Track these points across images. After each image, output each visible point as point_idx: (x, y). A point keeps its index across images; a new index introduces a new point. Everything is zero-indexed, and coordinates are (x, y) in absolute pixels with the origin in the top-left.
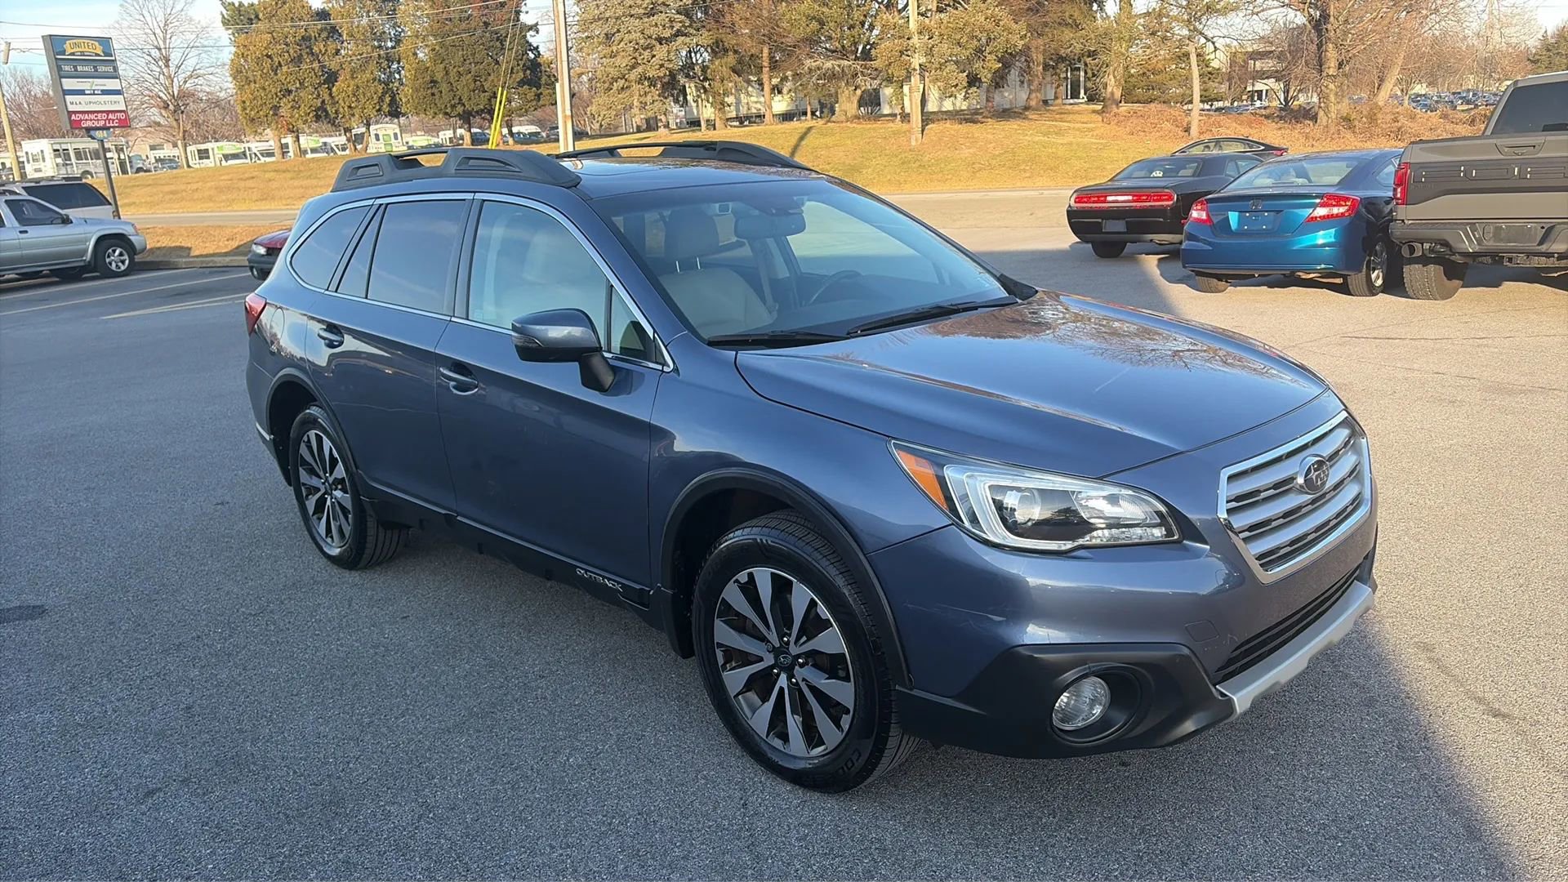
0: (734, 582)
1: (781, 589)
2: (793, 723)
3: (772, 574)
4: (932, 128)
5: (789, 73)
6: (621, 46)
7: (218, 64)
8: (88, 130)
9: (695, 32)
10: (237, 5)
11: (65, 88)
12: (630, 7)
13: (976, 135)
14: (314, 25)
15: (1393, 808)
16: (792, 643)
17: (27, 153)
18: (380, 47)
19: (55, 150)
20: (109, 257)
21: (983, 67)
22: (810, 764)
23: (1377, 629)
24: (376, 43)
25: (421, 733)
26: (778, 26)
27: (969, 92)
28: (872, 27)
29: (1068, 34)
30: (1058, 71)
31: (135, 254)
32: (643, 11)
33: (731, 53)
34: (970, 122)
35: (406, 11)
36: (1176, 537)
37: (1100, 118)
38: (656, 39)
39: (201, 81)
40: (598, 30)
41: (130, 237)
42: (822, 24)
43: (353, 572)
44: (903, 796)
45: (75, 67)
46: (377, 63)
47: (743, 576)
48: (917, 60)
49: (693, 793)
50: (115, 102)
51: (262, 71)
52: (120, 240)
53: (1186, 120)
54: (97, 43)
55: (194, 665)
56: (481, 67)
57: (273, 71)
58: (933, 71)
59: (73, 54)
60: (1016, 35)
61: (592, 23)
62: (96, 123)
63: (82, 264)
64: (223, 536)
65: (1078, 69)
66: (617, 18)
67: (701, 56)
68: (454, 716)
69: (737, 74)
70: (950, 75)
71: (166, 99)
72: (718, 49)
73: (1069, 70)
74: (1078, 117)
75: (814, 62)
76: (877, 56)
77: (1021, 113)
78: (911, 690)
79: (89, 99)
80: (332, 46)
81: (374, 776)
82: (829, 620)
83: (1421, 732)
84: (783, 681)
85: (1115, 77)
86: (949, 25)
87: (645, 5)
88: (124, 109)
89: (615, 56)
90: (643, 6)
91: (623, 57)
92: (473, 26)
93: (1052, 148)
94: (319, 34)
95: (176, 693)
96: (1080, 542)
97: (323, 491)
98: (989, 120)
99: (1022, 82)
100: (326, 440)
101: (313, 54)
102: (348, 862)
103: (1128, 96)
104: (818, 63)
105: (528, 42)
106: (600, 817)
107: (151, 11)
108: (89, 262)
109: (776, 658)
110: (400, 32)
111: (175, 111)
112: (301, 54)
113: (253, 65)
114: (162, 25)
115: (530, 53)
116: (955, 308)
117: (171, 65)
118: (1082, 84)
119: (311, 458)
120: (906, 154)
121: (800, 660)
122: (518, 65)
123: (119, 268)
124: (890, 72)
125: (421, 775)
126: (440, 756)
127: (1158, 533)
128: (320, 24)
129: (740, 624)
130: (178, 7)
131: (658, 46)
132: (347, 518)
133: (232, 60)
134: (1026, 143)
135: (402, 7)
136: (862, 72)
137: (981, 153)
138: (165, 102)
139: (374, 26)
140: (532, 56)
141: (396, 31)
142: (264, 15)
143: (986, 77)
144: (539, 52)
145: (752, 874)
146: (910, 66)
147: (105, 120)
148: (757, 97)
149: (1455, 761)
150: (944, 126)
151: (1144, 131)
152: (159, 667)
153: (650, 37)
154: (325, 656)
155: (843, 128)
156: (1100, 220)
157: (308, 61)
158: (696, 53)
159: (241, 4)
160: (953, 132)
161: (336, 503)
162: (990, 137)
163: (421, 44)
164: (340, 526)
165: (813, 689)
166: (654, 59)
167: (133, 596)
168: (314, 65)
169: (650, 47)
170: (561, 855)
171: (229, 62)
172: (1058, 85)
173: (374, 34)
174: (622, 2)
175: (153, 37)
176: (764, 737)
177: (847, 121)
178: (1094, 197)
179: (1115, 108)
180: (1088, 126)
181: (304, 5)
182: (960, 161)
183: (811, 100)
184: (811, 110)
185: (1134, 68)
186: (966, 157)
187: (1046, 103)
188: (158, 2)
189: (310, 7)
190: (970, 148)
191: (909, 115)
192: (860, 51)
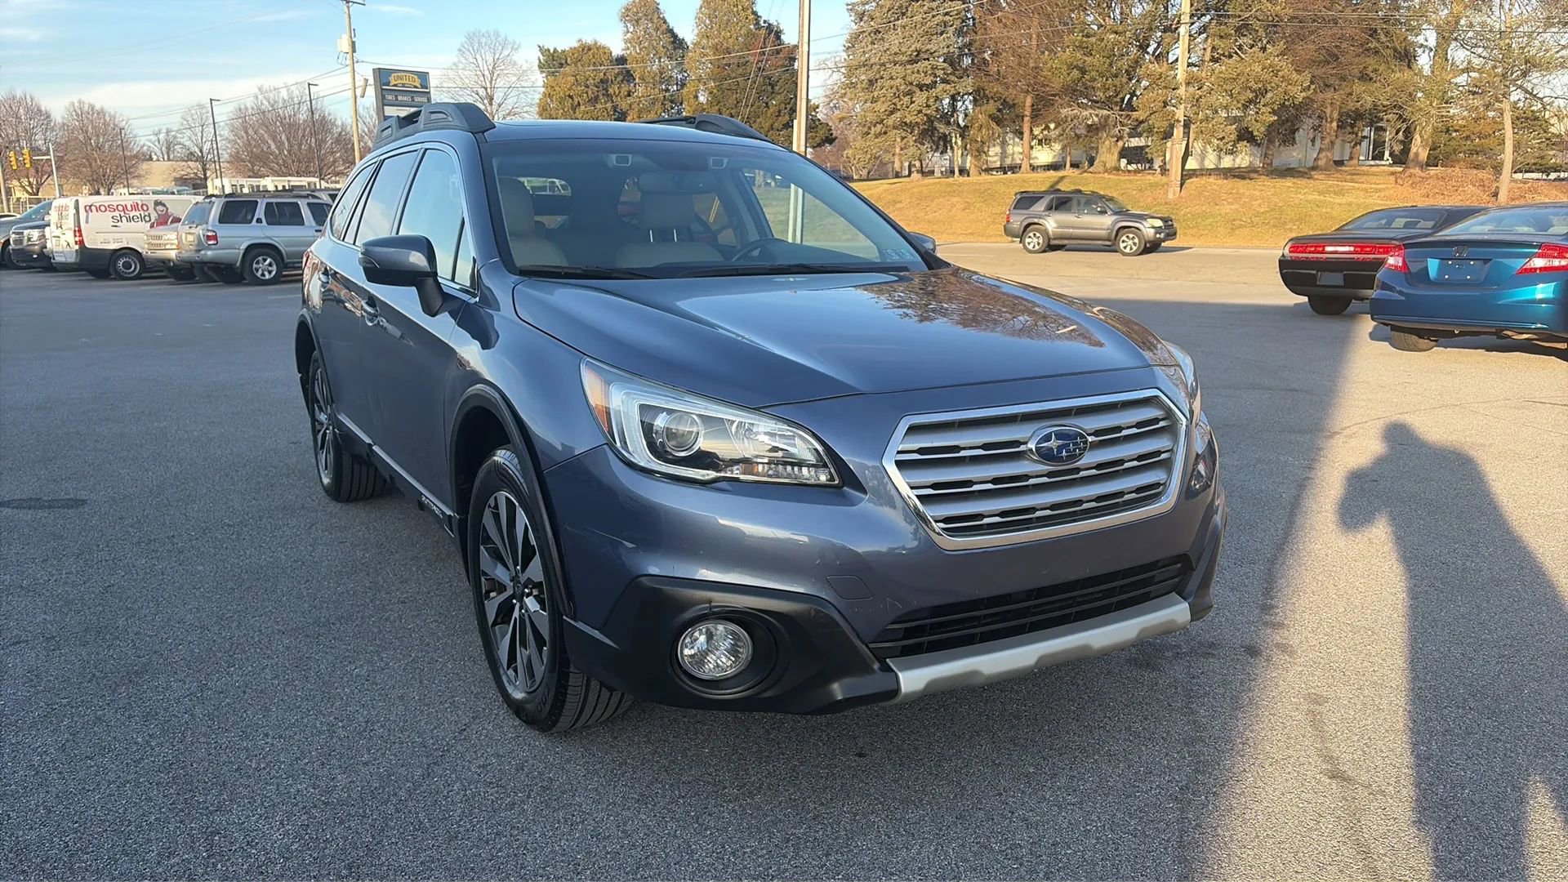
0: (489, 507)
1: (511, 513)
2: (520, 655)
3: (506, 498)
4: (1193, 182)
5: (1052, 126)
6: (882, 91)
7: (532, 103)
9: (956, 79)
10: (552, 51)
12: (896, 54)
13: (1242, 191)
14: (613, 69)
16: (520, 572)
18: (666, 90)
21: (1256, 120)
24: (664, 87)
26: (1041, 76)
28: (1137, 78)
30: (1356, 129)
32: (907, 58)
34: (1239, 178)
35: (693, 57)
36: (836, 482)
37: (1396, 179)
38: (917, 85)
39: (516, 118)
40: (864, 76)
42: (1083, 71)
45: (396, 96)
46: (662, 104)
47: (493, 501)
48: (1181, 113)
51: (564, 110)
53: (1494, 184)
54: (416, 77)
57: (572, 109)
58: (1198, 123)
59: (395, 85)
60: (1297, 86)
61: (857, 69)
65: (1384, 129)
66: (882, 65)
67: (963, 104)
69: (996, 123)
70: (1216, 127)
72: (979, 97)
73: (1372, 128)
74: (1373, 179)
75: (1072, 110)
76: (1138, 107)
77: (1306, 173)
78: (573, 620)
80: (625, 89)
82: (534, 546)
84: (516, 612)
85: (1424, 137)
86: (1222, 75)
89: (876, 101)
90: (908, 54)
91: (883, 102)
93: (1326, 208)
94: (616, 78)
98: (1265, 177)
99: (1313, 140)
101: (608, 95)
104: (1075, 111)
107: (484, 56)
109: (514, 587)
110: (686, 77)
112: (598, 95)
113: (556, 104)
114: (491, 68)
117: (494, 103)
118: (1387, 145)
120: (1161, 207)
121: (526, 590)
122: (786, 108)
124: (1151, 122)
128: (617, 69)
129: (493, 551)
130: (506, 53)
131: (918, 92)
132: (333, 451)
133: (540, 100)
134: (1297, 201)
135: (690, 54)
136: (1121, 122)
137: (1244, 210)
139: (664, 71)
141: (683, 76)
142: (572, 59)
143: (1258, 130)
146: (1173, 117)
148: (1018, 148)
153: (911, 84)
155: (1100, 178)
156: (1314, 272)
157: (603, 101)
158: (957, 101)
159: (555, 50)
160: (1216, 188)
162: (1258, 193)
163: (702, 88)
164: (330, 460)
165: (531, 620)
166: (913, 105)
168: (607, 105)
169: (910, 93)
171: (538, 101)
172: (1355, 145)
173: (663, 78)
174: (888, 49)
175: (482, 78)
176: (506, 669)
177: (1106, 171)
178: (1312, 247)
179: (1417, 171)
180: (1378, 186)
181: (606, 52)
182: (1219, 218)
183: (1073, 151)
184: (1071, 161)
185: (1456, 131)
186: (1226, 214)
187: (1339, 163)
188: (490, 48)
189: (611, 53)
190: (1232, 204)
191: (1168, 170)
192: (1125, 102)
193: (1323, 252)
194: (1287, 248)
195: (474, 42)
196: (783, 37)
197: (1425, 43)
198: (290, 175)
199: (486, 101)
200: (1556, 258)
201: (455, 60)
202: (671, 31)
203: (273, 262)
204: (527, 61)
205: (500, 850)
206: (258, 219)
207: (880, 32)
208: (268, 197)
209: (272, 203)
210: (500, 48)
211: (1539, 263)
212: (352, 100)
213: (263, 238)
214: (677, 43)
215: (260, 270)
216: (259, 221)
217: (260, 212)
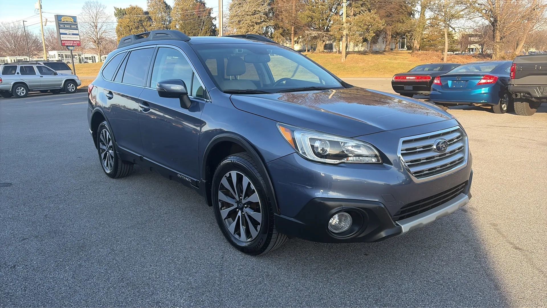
0: (225, 177)
1: (240, 179)
2: (242, 229)
3: (237, 173)
4: (349, 56)
5: (301, 37)
6: (243, 25)
7: (113, 28)
8: (67, 46)
9: (269, 21)
10: (119, 9)
11: (61, 32)
12: (247, 12)
13: (365, 59)
14: (144, 16)
15: (467, 277)
16: (243, 199)
17: (50, 55)
18: (164, 24)
19: (59, 55)
20: (69, 86)
21: (368, 35)
22: (247, 244)
23: (476, 218)
24: (163, 23)
25: (119, 228)
26: (297, 20)
27: (363, 44)
28: (330, 21)
29: (400, 25)
30: (397, 38)
31: (77, 86)
32: (251, 13)
33: (281, 28)
34: (363, 54)
35: (173, 12)
36: (380, 162)
37: (411, 55)
38: (255, 23)
39: (107, 34)
40: (236, 19)
41: (76, 81)
42: (312, 19)
43: (114, 179)
44: (280, 259)
45: (64, 25)
47: (227, 175)
48: (345, 32)
49: (206, 253)
50: (76, 38)
51: (126, 31)
52: (73, 81)
53: (442, 56)
54: (72, 18)
55: (53, 203)
56: (196, 31)
57: (129, 31)
59: (64, 21)
60: (381, 24)
61: (234, 17)
62: (70, 44)
63: (60, 88)
64: (77, 167)
65: (404, 38)
66: (242, 16)
67: (271, 29)
68: (132, 223)
69: (282, 36)
70: (356, 38)
71: (95, 39)
72: (276, 27)
73: (401, 38)
74: (403, 54)
75: (309, 32)
76: (331, 31)
77: (382, 53)
78: (280, 215)
79: (68, 37)
80: (149, 24)
81: (99, 240)
82: (254, 190)
83: (485, 252)
84: (239, 214)
85: (417, 41)
86: (357, 20)
87: (252, 11)
88: (79, 40)
89: (241, 28)
90: (251, 12)
91: (244, 29)
92: (195, 17)
94: (145, 19)
95: (44, 211)
96: (343, 161)
97: (106, 151)
98: (370, 54)
99: (383, 42)
100: (107, 132)
101: (142, 26)
102: (80, 265)
103: (422, 48)
105: (212, 23)
106: (171, 258)
107: (92, 10)
108: (62, 88)
109: (238, 205)
110: (171, 19)
111: (98, 43)
113: (123, 29)
114: (95, 15)
115: (213, 27)
116: (320, 88)
117: (97, 28)
118: (405, 44)
119: (103, 139)
120: (340, 65)
121: (245, 206)
122: (209, 31)
123: (72, 90)
124: (335, 36)
125: (115, 240)
126: (123, 235)
127: (374, 160)
128: (145, 16)
129: (227, 193)
130: (101, 9)
131: (256, 25)
132: (112, 160)
133: (117, 27)
134: (383, 62)
135: (172, 11)
136: (325, 36)
137: (366, 65)
138: (95, 40)
139: (163, 17)
140: (213, 28)
141: (170, 19)
142: (128, 12)
143: (369, 39)
144: (216, 26)
145: (218, 280)
146: (342, 34)
147: (73, 43)
148: (289, 45)
149: (496, 263)
150: (354, 55)
151: (426, 60)
152: (41, 203)
153: (253, 22)
154: (96, 203)
155: (318, 55)
156: (403, 86)
157: (141, 28)
158: (269, 28)
159: (121, 8)
160: (357, 58)
161: (110, 155)
162: (370, 59)
163: (177, 23)
164: (111, 163)
165: (249, 216)
166: (254, 30)
167: (41, 182)
168: (143, 29)
169: (253, 26)
170: (153, 268)
171: (116, 28)
172: (397, 43)
173: (163, 20)
174: (244, 10)
175: (92, 19)
176: (233, 234)
177: (320, 53)
178: (402, 77)
179: (416, 52)
180: (406, 57)
181: (141, 10)
182: (359, 68)
183: (308, 46)
184: (307, 49)
185: (425, 39)
186: (361, 66)
187: (392, 49)
188: (95, 7)
189: (143, 10)
190: (363, 63)
191: (341, 52)
192: (325, 29)
193: (405, 79)
194: (394, 78)
195: (88, 6)
196: (206, 5)
197: (417, 10)
198: (16, 56)
199: (94, 27)
200: (488, 79)
201: (82, 12)
202: (165, 3)
203: (24, 89)
204: (109, 13)
205: (268, 299)
206: (17, 73)
207: (241, 4)
208: (20, 64)
209: (23, 66)
210: (99, 7)
211: (483, 81)
212: (41, 27)
213: (20, 80)
214: (167, 7)
215: (19, 92)
216: (18, 73)
217: (18, 70)
